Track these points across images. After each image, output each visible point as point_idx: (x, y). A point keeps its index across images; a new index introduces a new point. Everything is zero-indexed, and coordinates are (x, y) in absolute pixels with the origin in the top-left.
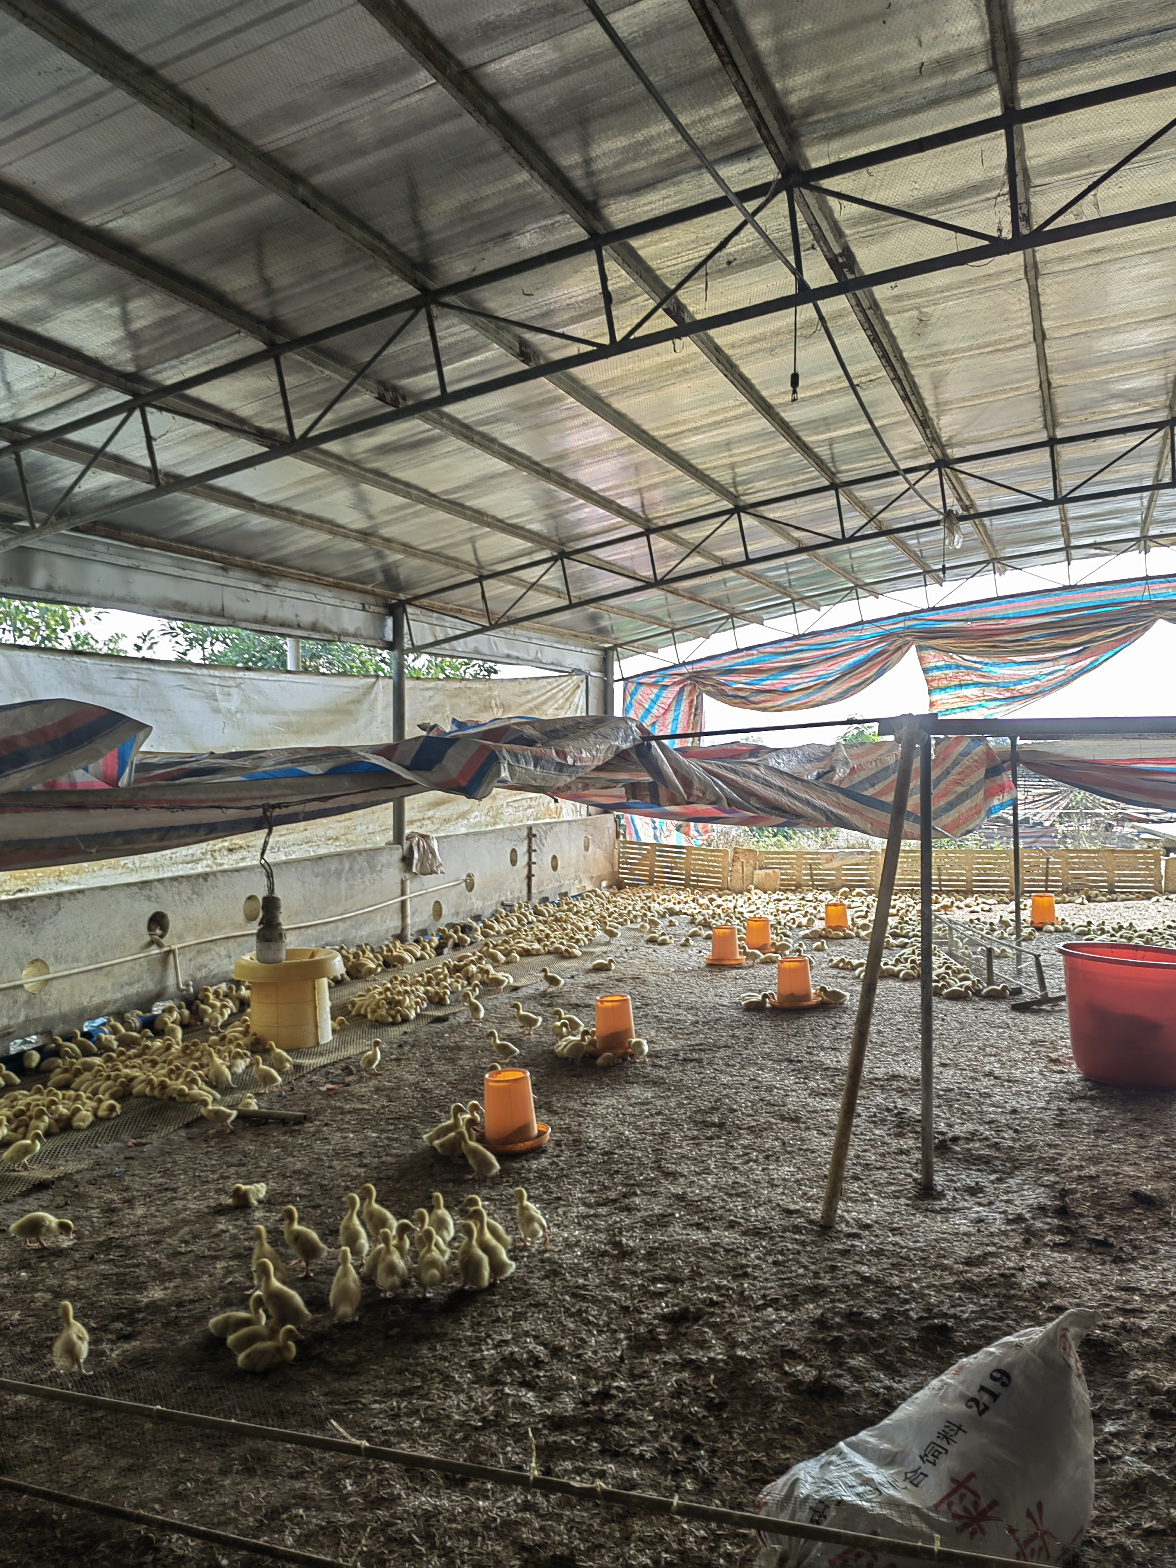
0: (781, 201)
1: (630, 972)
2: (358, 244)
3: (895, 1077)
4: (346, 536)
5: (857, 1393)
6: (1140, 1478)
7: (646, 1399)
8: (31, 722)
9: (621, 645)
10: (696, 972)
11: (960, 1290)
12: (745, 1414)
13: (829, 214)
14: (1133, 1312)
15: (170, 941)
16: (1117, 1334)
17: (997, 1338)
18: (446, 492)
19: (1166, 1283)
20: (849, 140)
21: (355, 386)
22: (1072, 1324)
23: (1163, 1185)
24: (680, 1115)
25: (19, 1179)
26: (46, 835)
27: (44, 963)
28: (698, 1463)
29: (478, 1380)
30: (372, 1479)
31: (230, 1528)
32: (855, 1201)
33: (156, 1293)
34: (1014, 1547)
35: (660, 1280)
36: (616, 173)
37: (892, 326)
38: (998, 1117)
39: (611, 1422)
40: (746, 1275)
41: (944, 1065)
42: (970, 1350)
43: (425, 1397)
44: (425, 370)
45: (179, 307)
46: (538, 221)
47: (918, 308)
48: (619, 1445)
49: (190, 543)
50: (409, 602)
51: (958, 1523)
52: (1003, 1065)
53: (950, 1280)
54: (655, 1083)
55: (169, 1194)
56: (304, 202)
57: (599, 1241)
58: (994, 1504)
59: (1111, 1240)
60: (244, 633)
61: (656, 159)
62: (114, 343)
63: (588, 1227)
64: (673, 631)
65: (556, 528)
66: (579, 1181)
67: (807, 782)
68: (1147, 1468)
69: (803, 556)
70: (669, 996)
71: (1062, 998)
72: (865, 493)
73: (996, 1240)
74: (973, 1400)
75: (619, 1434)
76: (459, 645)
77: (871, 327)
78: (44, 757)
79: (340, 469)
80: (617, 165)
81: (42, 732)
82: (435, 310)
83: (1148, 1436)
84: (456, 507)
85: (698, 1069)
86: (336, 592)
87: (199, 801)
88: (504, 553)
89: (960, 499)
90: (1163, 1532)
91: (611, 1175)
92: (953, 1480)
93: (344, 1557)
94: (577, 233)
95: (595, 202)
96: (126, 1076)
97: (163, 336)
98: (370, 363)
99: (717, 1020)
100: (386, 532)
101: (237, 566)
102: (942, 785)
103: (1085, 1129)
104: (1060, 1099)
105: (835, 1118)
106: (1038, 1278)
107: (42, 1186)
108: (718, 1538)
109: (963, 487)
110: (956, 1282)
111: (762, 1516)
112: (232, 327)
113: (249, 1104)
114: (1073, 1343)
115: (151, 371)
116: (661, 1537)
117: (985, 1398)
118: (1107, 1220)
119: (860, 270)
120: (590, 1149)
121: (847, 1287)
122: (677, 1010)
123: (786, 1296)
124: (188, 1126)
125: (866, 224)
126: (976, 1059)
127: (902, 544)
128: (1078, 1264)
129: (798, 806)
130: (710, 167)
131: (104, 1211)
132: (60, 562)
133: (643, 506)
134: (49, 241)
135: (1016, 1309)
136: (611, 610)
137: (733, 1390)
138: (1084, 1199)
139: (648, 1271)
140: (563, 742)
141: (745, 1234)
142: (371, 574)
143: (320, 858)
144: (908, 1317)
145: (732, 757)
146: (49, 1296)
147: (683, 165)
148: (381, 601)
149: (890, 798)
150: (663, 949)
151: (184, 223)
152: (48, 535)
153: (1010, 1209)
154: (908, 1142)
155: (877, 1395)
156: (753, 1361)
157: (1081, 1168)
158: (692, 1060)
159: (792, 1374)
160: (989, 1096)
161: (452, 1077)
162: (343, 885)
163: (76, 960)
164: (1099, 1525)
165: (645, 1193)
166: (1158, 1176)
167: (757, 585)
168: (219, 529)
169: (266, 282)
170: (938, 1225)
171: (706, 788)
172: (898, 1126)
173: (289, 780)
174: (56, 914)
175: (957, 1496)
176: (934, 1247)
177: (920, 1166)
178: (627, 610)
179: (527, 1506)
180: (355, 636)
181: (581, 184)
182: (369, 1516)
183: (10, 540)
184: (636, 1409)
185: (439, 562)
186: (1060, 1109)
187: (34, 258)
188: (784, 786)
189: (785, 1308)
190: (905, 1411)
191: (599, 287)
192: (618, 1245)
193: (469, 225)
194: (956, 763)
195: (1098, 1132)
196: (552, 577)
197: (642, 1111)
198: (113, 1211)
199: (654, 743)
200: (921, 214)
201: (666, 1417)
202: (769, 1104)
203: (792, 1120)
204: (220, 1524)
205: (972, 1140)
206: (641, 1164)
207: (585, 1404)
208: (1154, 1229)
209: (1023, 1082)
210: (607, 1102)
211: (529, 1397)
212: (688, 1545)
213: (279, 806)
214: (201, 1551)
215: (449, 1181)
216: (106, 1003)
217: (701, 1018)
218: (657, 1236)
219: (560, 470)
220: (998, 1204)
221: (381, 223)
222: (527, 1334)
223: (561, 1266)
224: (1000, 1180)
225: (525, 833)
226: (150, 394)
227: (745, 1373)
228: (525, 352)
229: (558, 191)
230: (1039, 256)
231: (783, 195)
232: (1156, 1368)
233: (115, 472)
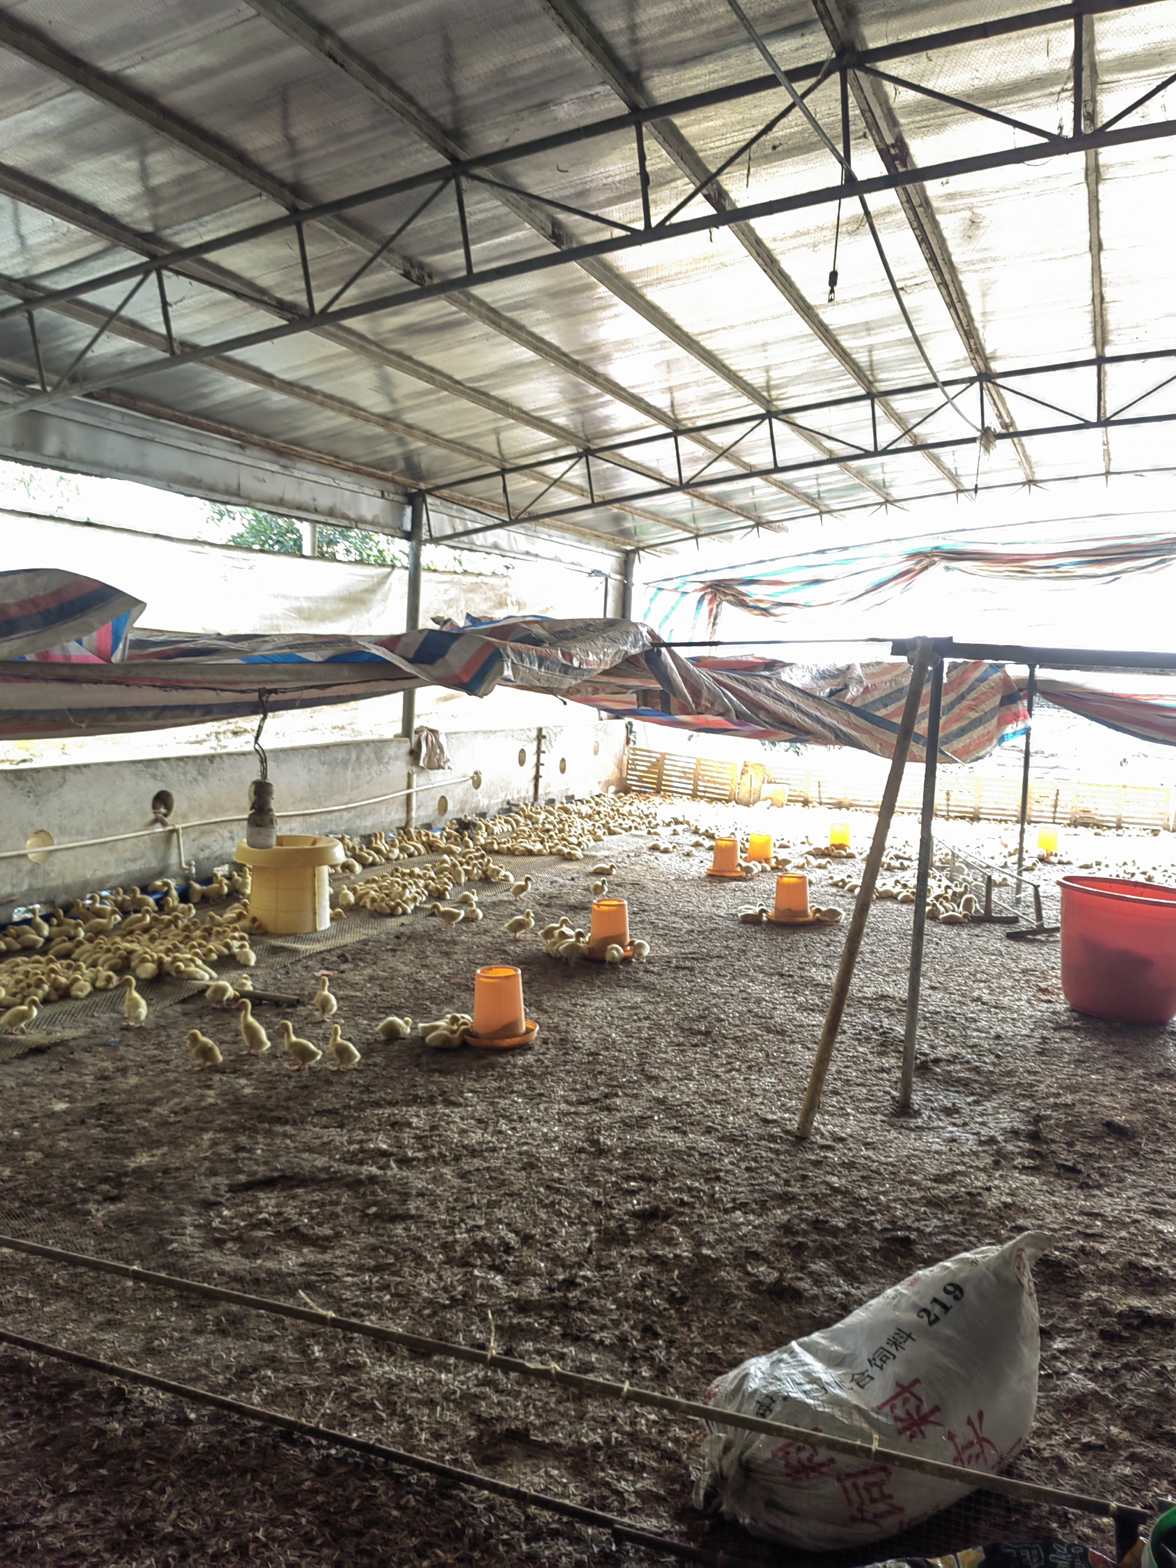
0: (832, 85)
1: (630, 878)
2: (387, 107)
3: (884, 997)
4: (367, 420)
5: (816, 1297)
6: (1084, 1395)
7: (612, 1289)
8: (23, 591)
9: (643, 549)
10: (698, 882)
11: (926, 1205)
12: (705, 1309)
13: (884, 101)
14: (1093, 1236)
15: (175, 821)
16: (1076, 1256)
17: (957, 1252)
18: (471, 380)
19: (1129, 1211)
20: (909, 20)
21: (379, 260)
22: (1028, 1245)
23: (1137, 1117)
24: (667, 1021)
25: (16, 1042)
26: (38, 707)
27: (48, 834)
28: (655, 1352)
29: (449, 1261)
30: (339, 1347)
31: (200, 1384)
32: (832, 1115)
33: (143, 1159)
34: (951, 1452)
35: (634, 1179)
36: (661, 42)
37: (942, 226)
38: (982, 1042)
39: (575, 1309)
40: (718, 1179)
41: (933, 988)
42: (929, 1262)
43: (396, 1273)
44: (453, 247)
45: (199, 164)
46: (576, 91)
47: (970, 209)
48: (580, 1330)
49: (207, 418)
50: (430, 492)
51: (900, 1425)
52: (992, 991)
53: (918, 1195)
54: (645, 989)
55: (162, 1066)
56: (331, 56)
57: (577, 1138)
58: (936, 1409)
59: (1080, 1167)
60: (261, 515)
61: (704, 29)
62: (133, 199)
63: (568, 1124)
64: (697, 537)
65: (583, 424)
66: (562, 1080)
67: (819, 698)
68: (1092, 1385)
69: (834, 467)
70: (666, 904)
71: (1057, 930)
72: (900, 403)
73: (966, 1160)
74: (925, 1310)
75: (582, 1320)
76: (478, 538)
77: (921, 226)
78: (34, 627)
79: (362, 348)
80: (663, 34)
81: (33, 602)
82: (465, 182)
83: (1096, 1355)
84: (481, 396)
85: (689, 978)
86: (355, 477)
87: (196, 682)
88: (528, 447)
89: (1000, 416)
90: (1101, 1448)
91: (595, 1076)
92: (898, 1384)
93: (308, 1417)
94: (617, 106)
95: (638, 73)
96: (126, 949)
97: (181, 194)
98: (394, 237)
99: (713, 930)
100: (409, 418)
101: (255, 444)
102: (956, 710)
103: (1066, 1058)
104: (1045, 1028)
105: (819, 1033)
106: (1004, 1198)
107: (37, 1051)
108: (667, 1423)
109: (1004, 404)
110: (923, 1197)
111: (710, 1406)
112: (253, 189)
113: (244, 985)
114: (1027, 1263)
115: (168, 231)
116: (614, 1420)
117: (937, 1310)
118: (1078, 1148)
119: (913, 163)
120: (577, 1049)
121: (816, 1196)
122: (673, 918)
123: (755, 1201)
124: (184, 1001)
125: (922, 113)
126: (966, 984)
127: (936, 460)
128: (1045, 1188)
129: (808, 723)
130: (758, 41)
131: (98, 1078)
132: (73, 429)
133: (672, 405)
134: (64, 86)
135: (979, 1226)
136: (635, 511)
137: (696, 1285)
138: (1058, 1126)
139: (623, 1169)
140: (570, 644)
141: (720, 1139)
142: (392, 460)
143: (326, 747)
144: (873, 1228)
145: (746, 669)
146: (39, 1155)
147: (733, 38)
148: (400, 490)
149: (898, 720)
150: (665, 857)
151: (206, 73)
152: (59, 399)
153: (984, 1131)
154: (890, 1061)
155: (835, 1299)
156: (717, 1260)
157: (1057, 1095)
158: (684, 968)
159: (754, 1275)
160: (975, 1020)
161: (446, 970)
162: (350, 774)
163: (80, 833)
164: (1039, 1436)
165: (626, 1095)
166: (1134, 1108)
167: (785, 494)
168: (236, 405)
169: (291, 141)
170: (911, 1143)
171: (715, 698)
172: (882, 1045)
173: (287, 666)
174: (61, 786)
175: (901, 1399)
176: (904, 1163)
177: (899, 1085)
178: (652, 513)
179: (486, 1382)
180: (373, 523)
181: (624, 54)
182: (335, 1381)
183: (21, 402)
184: (600, 1298)
185: (462, 452)
186: (1044, 1038)
187: (49, 104)
188: (795, 701)
189: (753, 1212)
190: (858, 1316)
191: (637, 167)
192: (595, 1143)
193: (505, 90)
194: (971, 689)
195: (1079, 1062)
196: (576, 474)
197: (631, 1015)
198: (106, 1078)
199: (664, 650)
200: (981, 105)
201: (628, 1307)
202: (756, 1015)
203: (778, 1033)
204: (191, 1380)
205: (953, 1063)
206: (625, 1066)
207: (551, 1290)
208: (1123, 1159)
209: (1010, 1009)
210: (597, 1004)
211: (498, 1280)
212: (638, 1427)
213: (275, 691)
214: (171, 1404)
215: (435, 1071)
216: (109, 877)
217: (696, 927)
218: (634, 1137)
219: (589, 364)
220: (972, 1125)
221: (409, 85)
222: (500, 1221)
223: (538, 1159)
224: (976, 1102)
225: (534, 734)
226: (165, 257)
227: (708, 1271)
228: (557, 234)
229: (599, 60)
230: (1102, 160)
231: (836, 77)
232: (1110, 1291)
233: (130, 337)
